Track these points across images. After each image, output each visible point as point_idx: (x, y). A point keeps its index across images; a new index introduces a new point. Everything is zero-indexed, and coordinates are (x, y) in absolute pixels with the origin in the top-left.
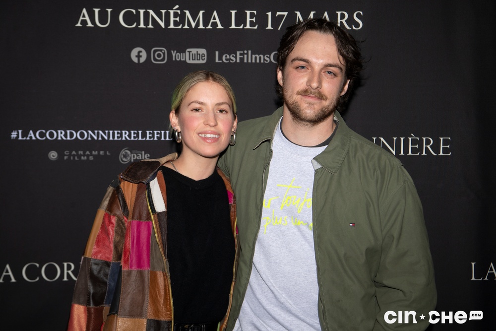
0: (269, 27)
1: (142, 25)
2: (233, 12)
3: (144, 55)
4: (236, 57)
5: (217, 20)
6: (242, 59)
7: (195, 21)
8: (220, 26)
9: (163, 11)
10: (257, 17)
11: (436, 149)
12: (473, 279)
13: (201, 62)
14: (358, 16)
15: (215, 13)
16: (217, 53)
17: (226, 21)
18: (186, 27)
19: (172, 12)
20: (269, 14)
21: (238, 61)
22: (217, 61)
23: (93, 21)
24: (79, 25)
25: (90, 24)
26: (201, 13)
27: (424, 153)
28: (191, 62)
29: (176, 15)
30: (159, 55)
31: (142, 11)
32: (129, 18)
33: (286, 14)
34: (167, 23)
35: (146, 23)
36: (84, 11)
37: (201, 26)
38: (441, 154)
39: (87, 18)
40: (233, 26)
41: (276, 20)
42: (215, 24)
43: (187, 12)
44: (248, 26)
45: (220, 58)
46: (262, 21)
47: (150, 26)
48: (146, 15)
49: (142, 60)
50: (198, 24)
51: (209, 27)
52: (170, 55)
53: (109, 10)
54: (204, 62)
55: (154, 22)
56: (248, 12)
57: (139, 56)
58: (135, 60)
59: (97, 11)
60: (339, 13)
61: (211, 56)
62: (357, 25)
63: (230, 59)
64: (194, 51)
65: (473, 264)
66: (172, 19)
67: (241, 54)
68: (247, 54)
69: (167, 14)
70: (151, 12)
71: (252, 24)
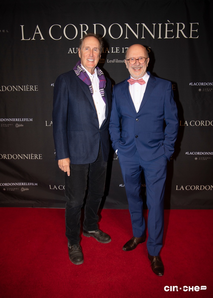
0: (123, 52)
2: (112, 48)
4: (113, 61)
5: (108, 50)
6: (115, 62)
10: (119, 49)
13: (103, 62)
14: (149, 48)
15: (107, 48)
17: (110, 50)
20: (123, 48)
22: (108, 62)
23: (73, 52)
24: (69, 53)
25: (72, 53)
28: (100, 62)
36: (70, 49)
38: (173, 89)
39: (71, 51)
40: (112, 52)
41: (125, 50)
42: (107, 52)
45: (109, 61)
46: (121, 50)
51: (105, 52)
56: (117, 48)
59: (74, 48)
61: (106, 61)
67: (115, 60)
68: (117, 60)
71: (118, 51)
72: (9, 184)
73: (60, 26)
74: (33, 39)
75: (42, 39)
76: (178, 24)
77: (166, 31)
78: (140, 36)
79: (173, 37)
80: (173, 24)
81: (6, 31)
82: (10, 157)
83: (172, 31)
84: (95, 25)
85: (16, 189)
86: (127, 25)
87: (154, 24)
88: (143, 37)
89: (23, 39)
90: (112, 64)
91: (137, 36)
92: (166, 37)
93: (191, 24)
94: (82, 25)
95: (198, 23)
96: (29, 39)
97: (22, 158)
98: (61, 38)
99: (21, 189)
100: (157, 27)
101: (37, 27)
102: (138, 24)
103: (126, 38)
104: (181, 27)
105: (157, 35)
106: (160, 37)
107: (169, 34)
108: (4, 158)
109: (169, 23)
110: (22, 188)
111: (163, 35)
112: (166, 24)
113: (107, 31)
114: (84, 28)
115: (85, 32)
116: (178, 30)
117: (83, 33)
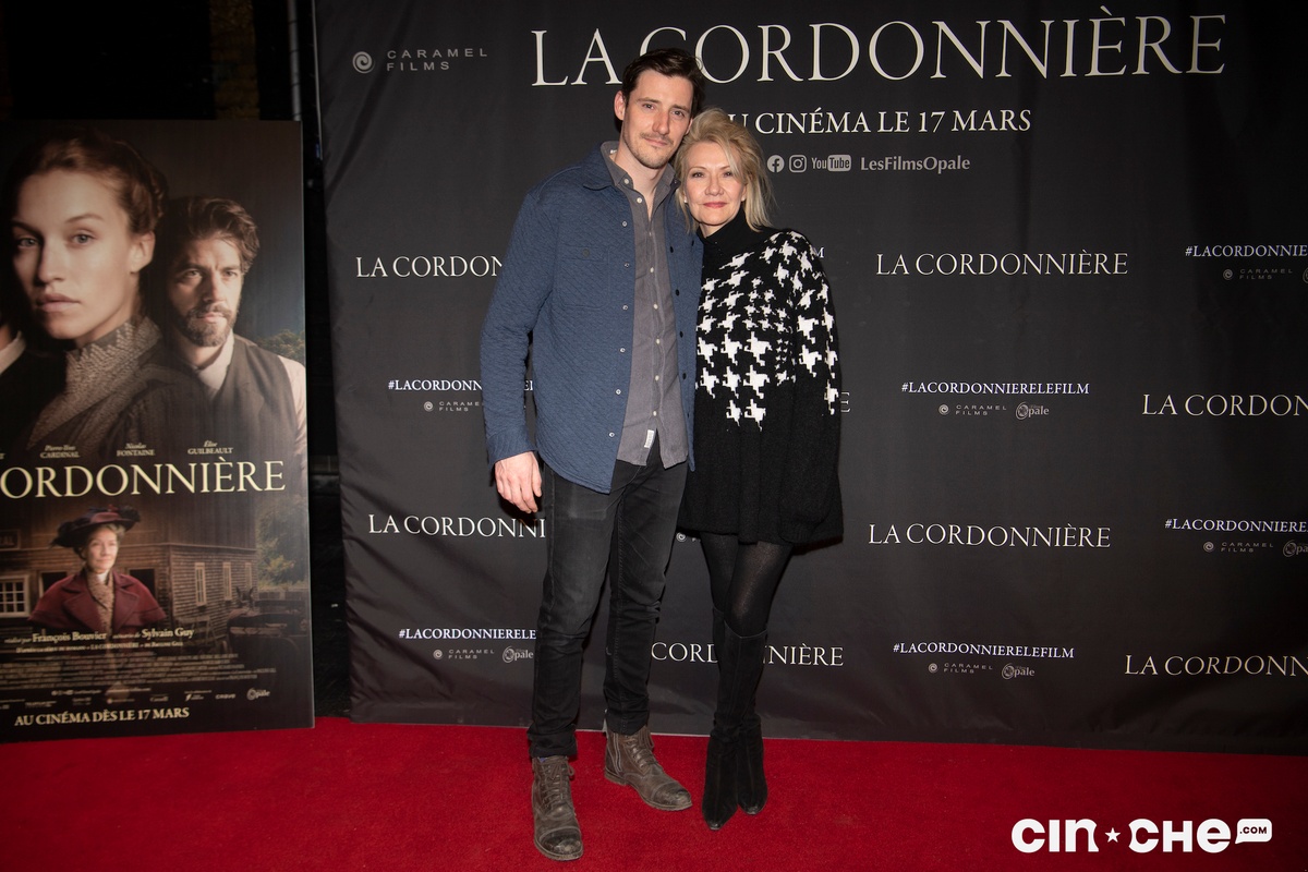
0: (923, 129)
1: (780, 131)
2: (882, 114)
3: (781, 163)
4: (884, 164)
5: (864, 123)
6: (891, 166)
7: (839, 124)
8: (867, 130)
9: (804, 115)
10: (909, 119)
11: (1111, 268)
12: (1146, 412)
13: (845, 169)
14: (1026, 115)
15: (862, 115)
16: (863, 159)
17: (873, 123)
18: (829, 131)
19: (813, 115)
20: (923, 115)
21: (887, 168)
22: (863, 168)
26: (846, 114)
27: (1097, 272)
28: (834, 170)
29: (817, 118)
30: (798, 164)
31: (780, 115)
32: (766, 123)
33: (943, 113)
34: (808, 127)
35: (785, 129)
37: (846, 130)
38: (1116, 272)
40: (882, 130)
41: (931, 122)
42: (861, 127)
43: (831, 114)
44: (898, 130)
45: (867, 165)
46: (914, 122)
47: (789, 132)
48: (785, 119)
49: (779, 169)
50: (842, 128)
51: (855, 130)
52: (810, 163)
53: (745, 116)
54: (849, 169)
55: (794, 127)
56: (899, 114)
57: (776, 165)
58: (772, 169)
60: (1004, 112)
61: (856, 163)
62: (1024, 125)
63: (878, 166)
64: (837, 157)
65: (1147, 396)
66: (813, 123)
67: (889, 161)
68: (897, 160)
69: (809, 118)
70: (791, 116)
71: (902, 125)
72: (457, 633)
73: (683, 33)
74: (579, 81)
75: (614, 80)
76: (1143, 21)
77: (1096, 47)
78: (992, 66)
79: (1122, 72)
80: (1123, 20)
81: (476, 53)
82: (467, 527)
83: (1118, 47)
84: (817, 28)
85: (486, 651)
86: (942, 26)
87: (1048, 23)
88: (1003, 73)
89: (540, 81)
90: (878, 173)
91: (980, 70)
92: (1095, 71)
93: (1197, 19)
94: (765, 29)
95: (1223, 17)
96: (564, 83)
97: (514, 534)
99: (505, 654)
100: (1059, 33)
101: (597, 36)
102: (983, 24)
103: (938, 74)
104: (1154, 32)
105: (1057, 64)
106: (1069, 72)
107: (1107, 60)
108: (445, 533)
109: (1107, 16)
110: (507, 651)
111: (1082, 62)
112: (1097, 23)
113: (865, 51)
114: (776, 41)
115: (778, 54)
116: (1143, 45)
117: (772, 58)
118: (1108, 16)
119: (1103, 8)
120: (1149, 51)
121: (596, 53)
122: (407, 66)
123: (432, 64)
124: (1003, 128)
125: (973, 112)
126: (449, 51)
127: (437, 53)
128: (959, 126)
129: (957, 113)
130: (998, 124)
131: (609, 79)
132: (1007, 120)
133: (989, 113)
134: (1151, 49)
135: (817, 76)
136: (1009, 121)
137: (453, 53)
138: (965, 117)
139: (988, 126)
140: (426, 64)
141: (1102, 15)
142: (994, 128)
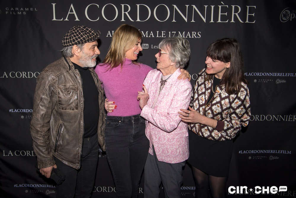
2: (158, 32)
4: (158, 47)
5: (152, 34)
8: (153, 36)
10: (165, 33)
13: (147, 48)
14: (199, 33)
15: (152, 32)
16: (152, 45)
17: (155, 34)
20: (170, 32)
22: (152, 48)
24: (107, 36)
26: (147, 32)
28: (144, 48)
33: (175, 32)
36: (109, 32)
37: (147, 36)
39: (110, 34)
40: (158, 36)
41: (172, 34)
42: (151, 36)
44: (163, 37)
45: (153, 47)
46: (167, 35)
50: (146, 36)
51: (150, 37)
54: (148, 48)
56: (163, 32)
59: (113, 31)
60: (193, 32)
61: (150, 46)
62: (199, 36)
63: (156, 47)
64: (144, 44)
71: (164, 35)
72: (32, 186)
73: (98, 6)
74: (67, 19)
75: (77, 19)
76: (233, 6)
77: (220, 14)
78: (190, 19)
79: (227, 21)
80: (227, 6)
81: (34, 9)
83: (226, 14)
84: (138, 5)
86: (175, 6)
87: (206, 6)
88: (193, 21)
89: (54, 19)
91: (186, 20)
92: (219, 21)
93: (248, 7)
94: (123, 5)
95: (255, 7)
96: (62, 20)
98: (98, 19)
99: (46, 192)
100: (209, 9)
101: (72, 6)
102: (187, 6)
103: (174, 21)
104: (236, 10)
105: (208, 18)
106: (212, 21)
107: (223, 18)
111: (216, 18)
112: (220, 7)
113: (152, 13)
114: (126, 9)
115: (127, 13)
116: (233, 14)
117: (125, 14)
118: (223, 5)
119: (222, 2)
120: (235, 16)
121: (72, 11)
122: (12, 13)
123: (20, 12)
124: (193, 37)
125: (184, 32)
126: (26, 8)
127: (22, 9)
128: (180, 36)
129: (179, 32)
130: (191, 36)
131: (76, 19)
132: (194, 34)
133: (189, 32)
134: (235, 15)
135: (138, 20)
136: (194, 35)
137: (27, 9)
138: (182, 34)
139: (188, 36)
140: (18, 12)
141: (222, 4)
142: (190, 37)
